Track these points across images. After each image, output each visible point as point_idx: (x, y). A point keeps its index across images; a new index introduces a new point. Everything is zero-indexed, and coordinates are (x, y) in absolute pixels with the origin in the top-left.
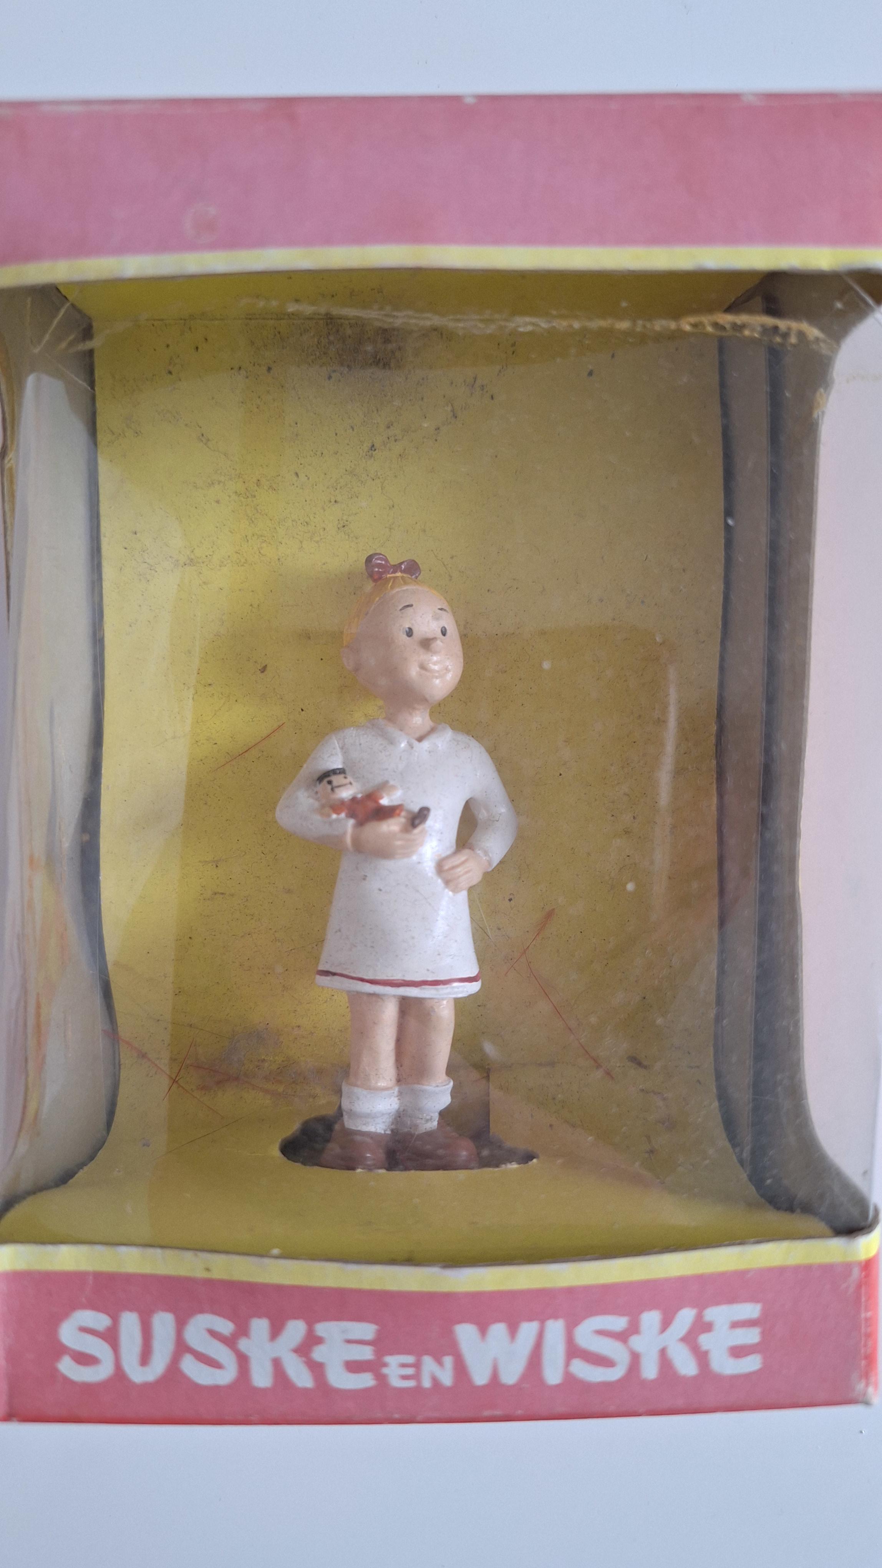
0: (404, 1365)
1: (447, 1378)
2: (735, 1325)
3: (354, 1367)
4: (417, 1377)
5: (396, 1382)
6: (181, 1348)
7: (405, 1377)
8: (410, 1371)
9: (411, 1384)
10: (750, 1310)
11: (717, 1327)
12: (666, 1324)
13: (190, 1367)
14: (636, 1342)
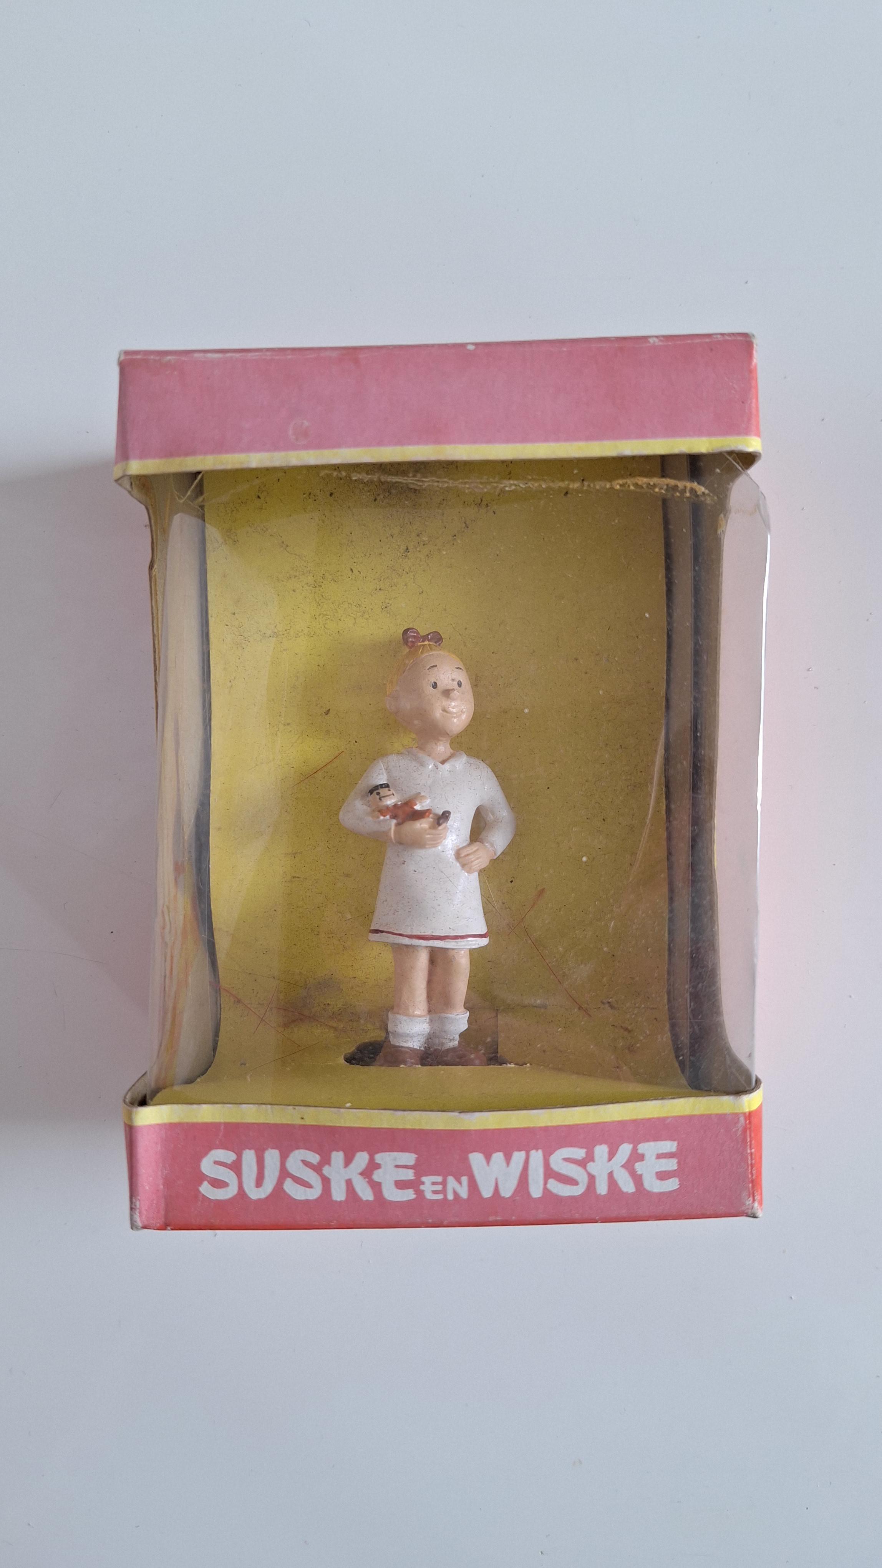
0: (434, 1183)
1: (464, 1193)
2: (659, 1156)
3: (401, 1185)
4: (444, 1191)
5: (429, 1196)
6: (284, 1174)
7: (435, 1192)
8: (439, 1188)
9: (440, 1197)
10: (670, 1146)
11: (647, 1157)
12: (612, 1155)
13: (289, 1186)
14: (591, 1167)
